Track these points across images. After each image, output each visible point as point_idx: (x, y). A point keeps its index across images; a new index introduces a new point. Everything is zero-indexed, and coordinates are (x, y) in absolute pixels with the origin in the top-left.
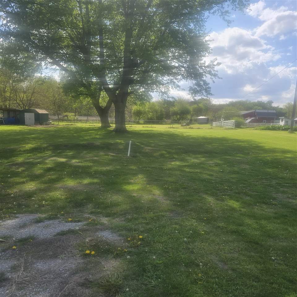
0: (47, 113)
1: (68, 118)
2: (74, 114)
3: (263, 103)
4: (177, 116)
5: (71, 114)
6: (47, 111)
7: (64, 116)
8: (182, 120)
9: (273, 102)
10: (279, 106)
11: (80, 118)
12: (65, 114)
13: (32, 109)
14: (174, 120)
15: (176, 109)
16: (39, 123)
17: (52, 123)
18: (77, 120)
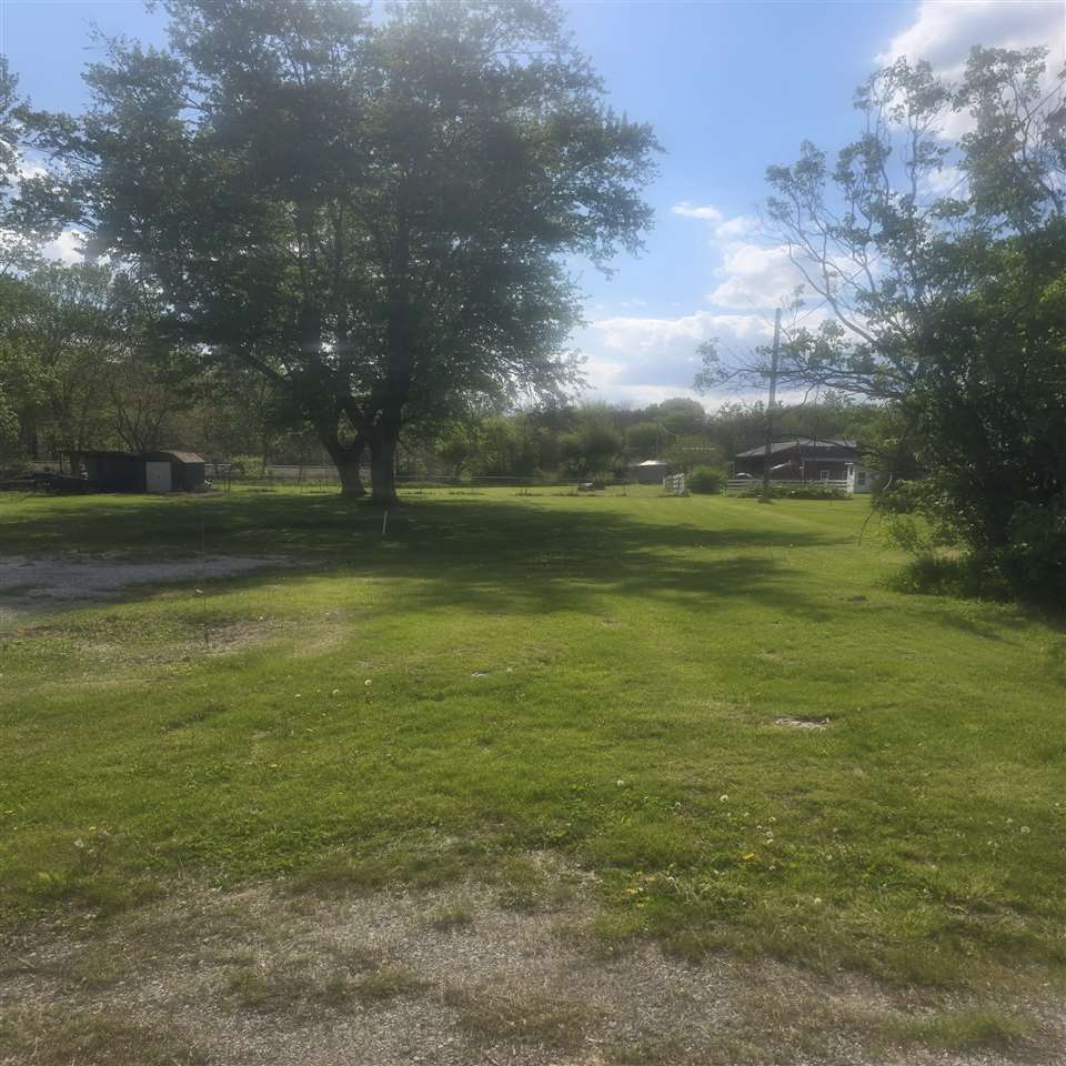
0: (201, 461)
1: (244, 472)
2: (260, 459)
5: (251, 460)
6: (201, 458)
7: (231, 468)
11: (278, 471)
12: (236, 459)
13: (166, 452)
15: (572, 437)
16: (183, 486)
17: (214, 487)
18: (271, 478)
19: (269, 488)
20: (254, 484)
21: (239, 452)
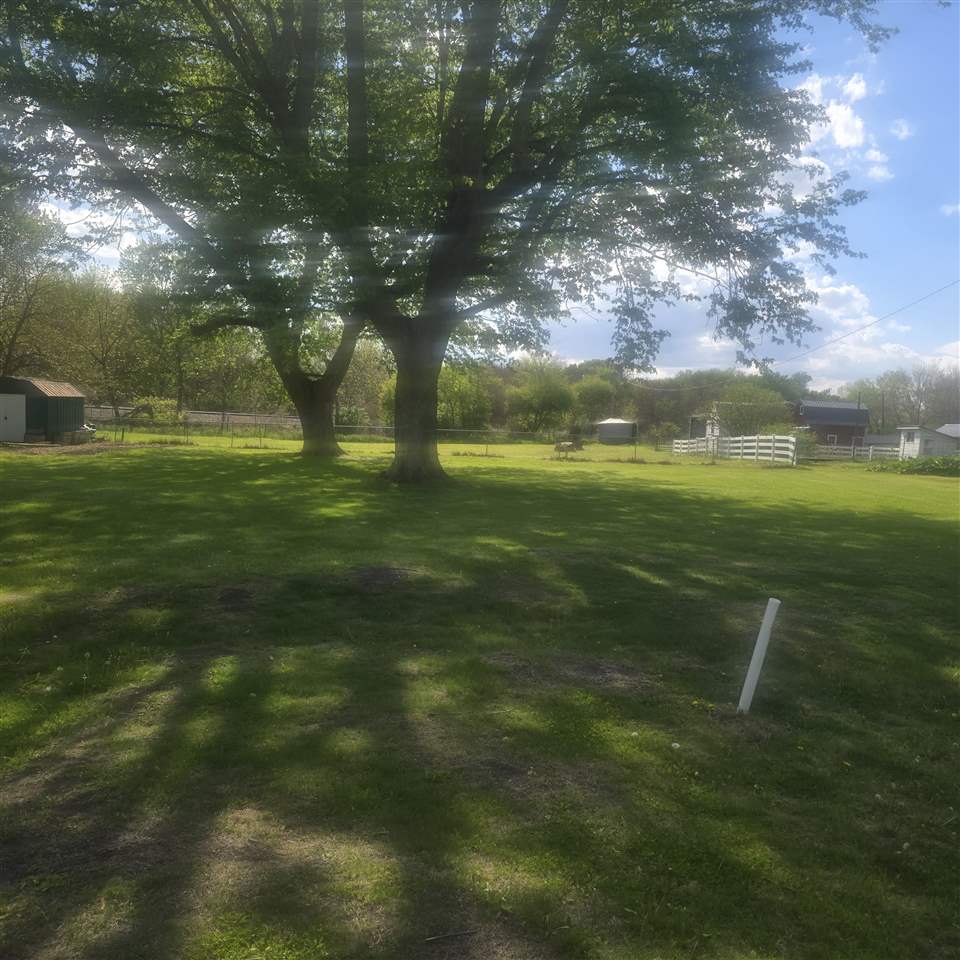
0: (80, 395)
1: (152, 417)
2: (174, 402)
3: (783, 379)
4: (528, 415)
5: (162, 402)
6: (79, 390)
7: (138, 410)
8: (546, 428)
9: (810, 378)
10: (828, 391)
11: (195, 417)
12: (143, 401)
13: (19, 378)
14: (520, 428)
16: (45, 433)
17: (98, 434)
18: (186, 424)
19: (182, 438)
20: (162, 433)
21: (146, 393)
